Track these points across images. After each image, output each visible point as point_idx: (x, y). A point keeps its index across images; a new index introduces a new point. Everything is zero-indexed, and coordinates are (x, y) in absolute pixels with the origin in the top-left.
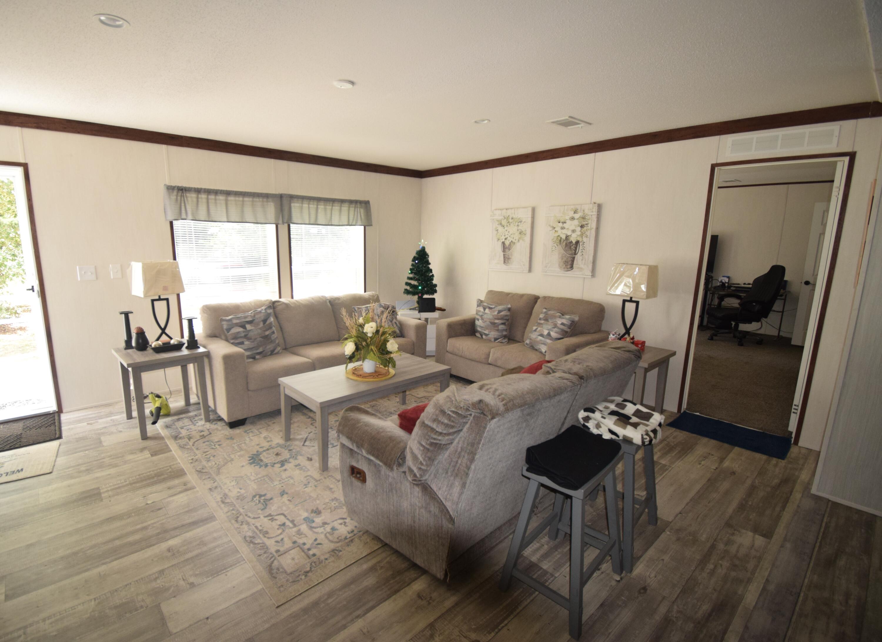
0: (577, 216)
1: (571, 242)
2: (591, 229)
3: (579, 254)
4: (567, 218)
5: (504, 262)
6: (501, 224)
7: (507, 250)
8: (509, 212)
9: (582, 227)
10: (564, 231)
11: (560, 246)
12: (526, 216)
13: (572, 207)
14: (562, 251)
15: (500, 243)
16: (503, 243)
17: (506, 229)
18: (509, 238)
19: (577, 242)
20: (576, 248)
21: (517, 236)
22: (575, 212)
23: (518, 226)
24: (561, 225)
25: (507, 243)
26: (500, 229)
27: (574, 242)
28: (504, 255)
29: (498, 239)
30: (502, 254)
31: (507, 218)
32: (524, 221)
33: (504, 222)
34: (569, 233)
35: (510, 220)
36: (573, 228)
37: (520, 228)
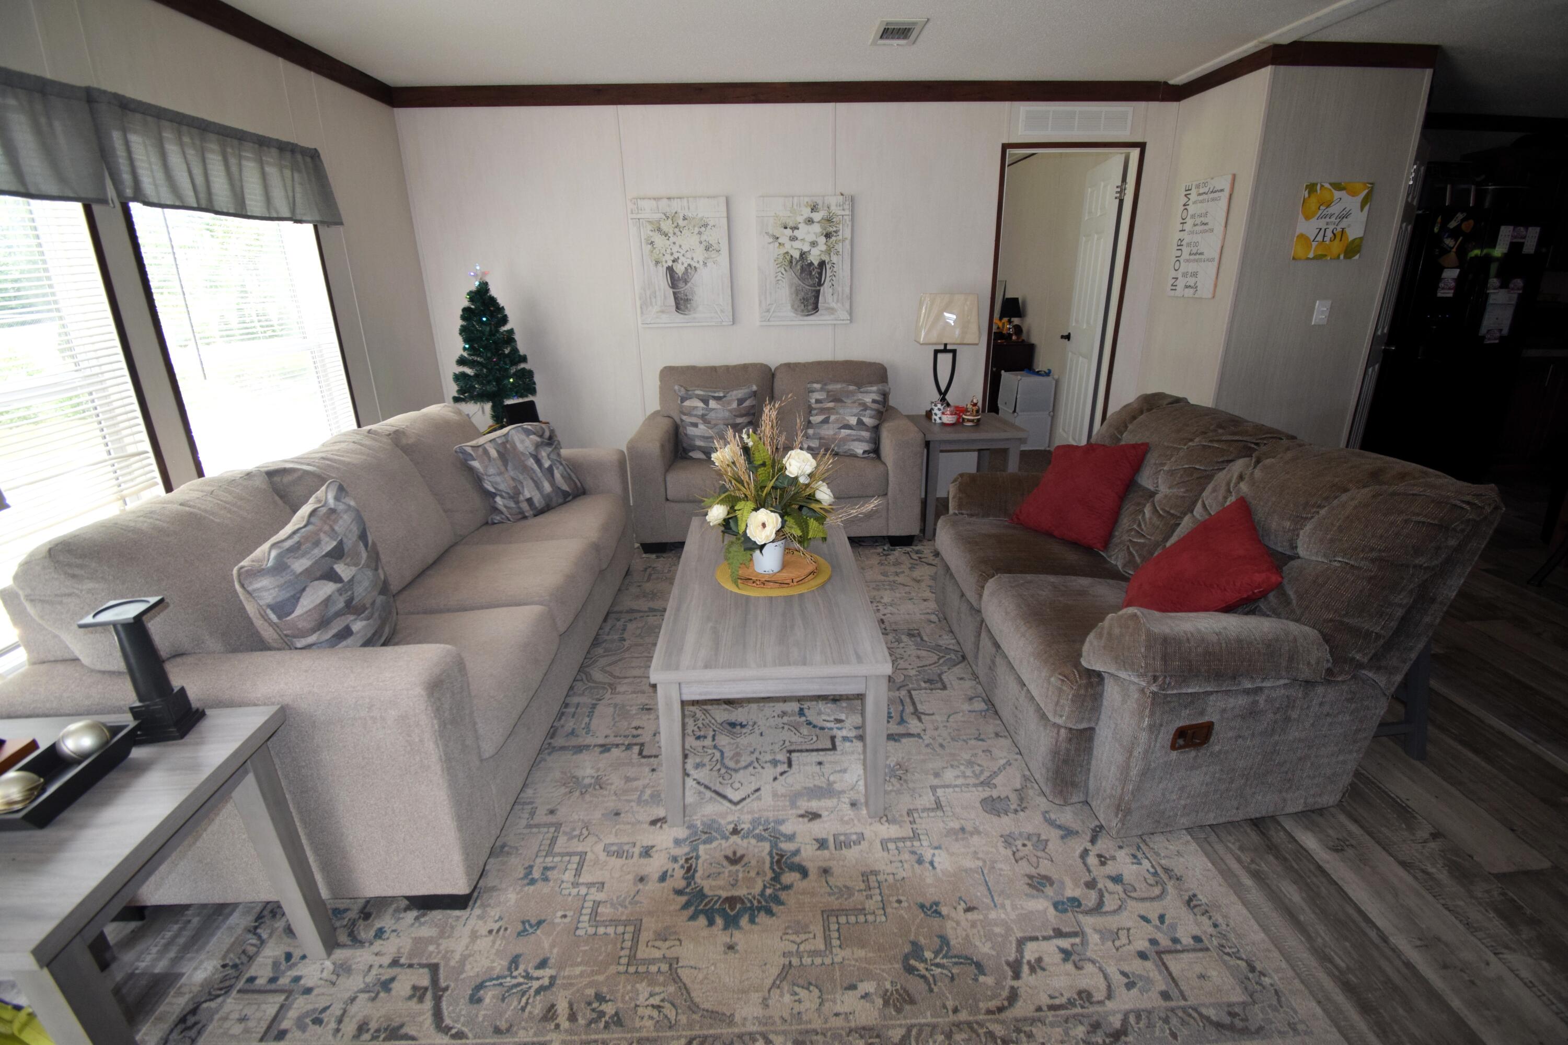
0: (817, 216)
1: (811, 264)
2: (844, 240)
3: (827, 284)
4: (800, 219)
5: (678, 308)
6: (659, 230)
7: (681, 284)
8: (676, 206)
9: (828, 236)
10: (797, 244)
11: (791, 272)
12: (713, 212)
13: (806, 199)
14: (796, 281)
15: (662, 270)
16: (670, 270)
17: (672, 239)
18: (682, 259)
19: (822, 264)
20: (820, 274)
21: (699, 254)
22: (814, 209)
23: (700, 233)
24: (788, 232)
25: (679, 269)
26: (659, 240)
27: (816, 263)
28: (674, 293)
29: (657, 263)
30: (671, 291)
31: (672, 217)
32: (711, 223)
33: (666, 226)
34: (806, 248)
35: (681, 223)
36: (811, 238)
37: (704, 237)
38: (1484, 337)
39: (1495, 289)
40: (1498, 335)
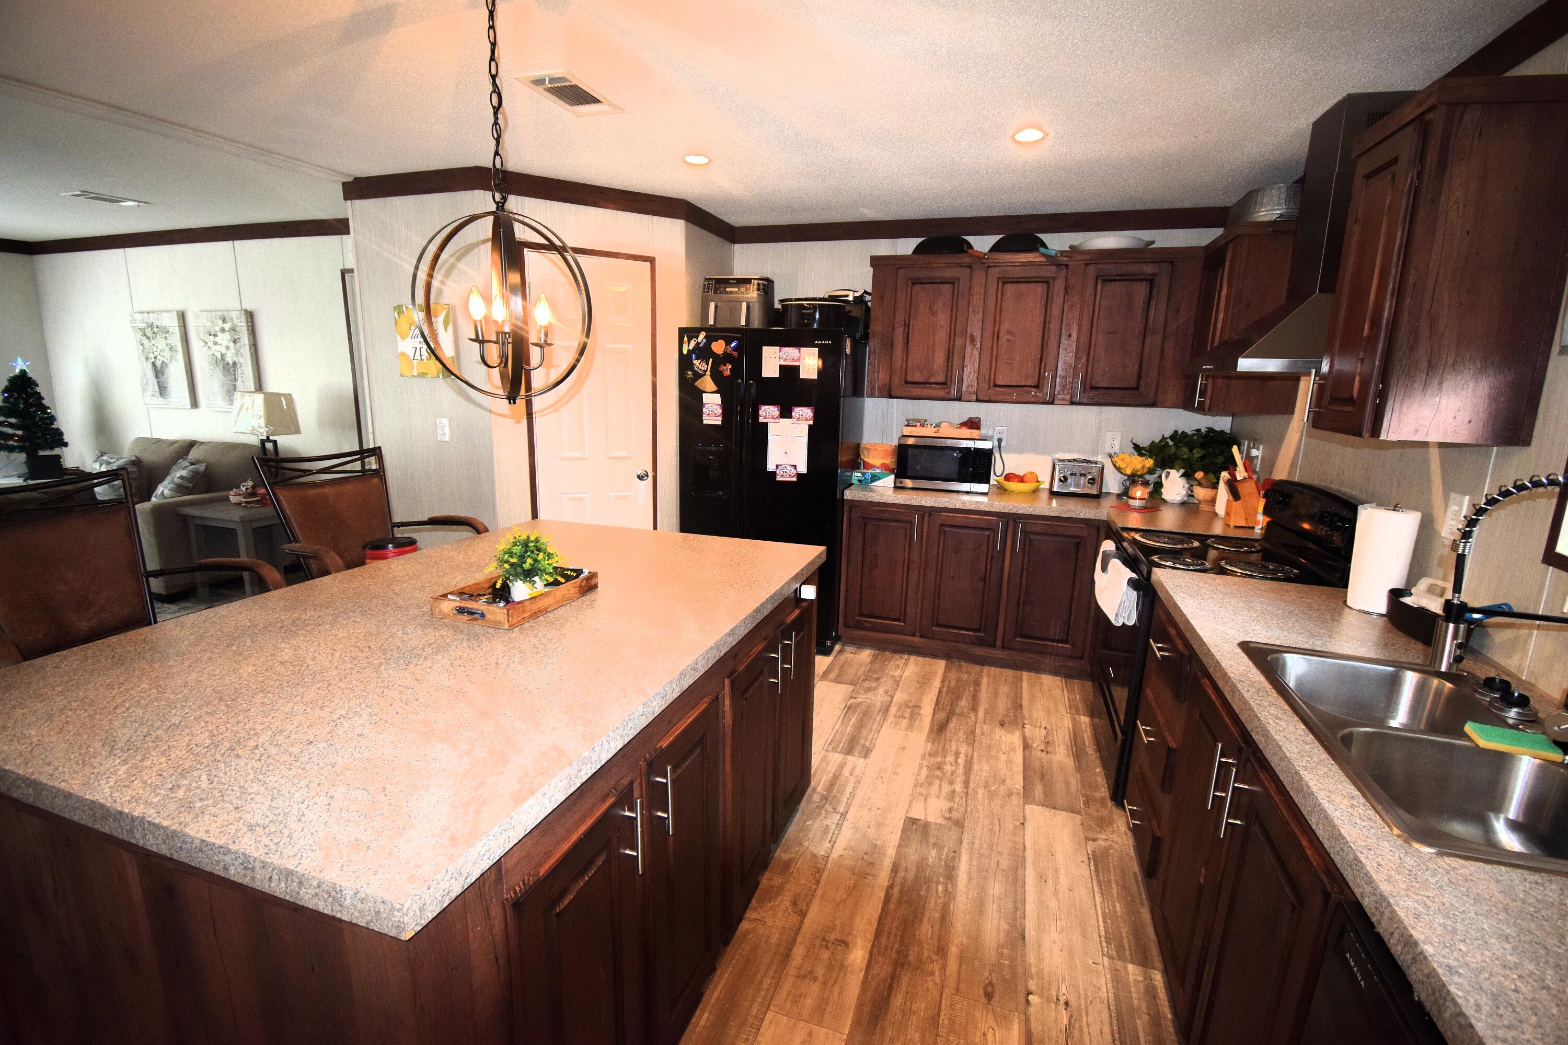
0: (227, 326)
1: (228, 364)
2: (244, 345)
3: (240, 380)
4: (217, 329)
5: (161, 394)
6: (145, 335)
7: (160, 375)
8: (152, 318)
9: (235, 342)
10: (218, 348)
11: (217, 370)
12: (172, 323)
13: (219, 313)
14: (221, 376)
15: (150, 365)
16: (153, 364)
17: (153, 342)
18: (159, 357)
19: (235, 364)
20: (234, 371)
21: (167, 354)
22: (224, 321)
23: (166, 338)
24: (212, 338)
25: (158, 364)
26: (145, 341)
27: (231, 363)
28: (158, 382)
29: (147, 359)
30: (155, 380)
31: (151, 326)
32: (171, 331)
33: (149, 332)
34: (224, 351)
35: (156, 330)
36: (225, 343)
37: (168, 341)
38: (774, 474)
39: (773, 418)
40: (793, 472)
